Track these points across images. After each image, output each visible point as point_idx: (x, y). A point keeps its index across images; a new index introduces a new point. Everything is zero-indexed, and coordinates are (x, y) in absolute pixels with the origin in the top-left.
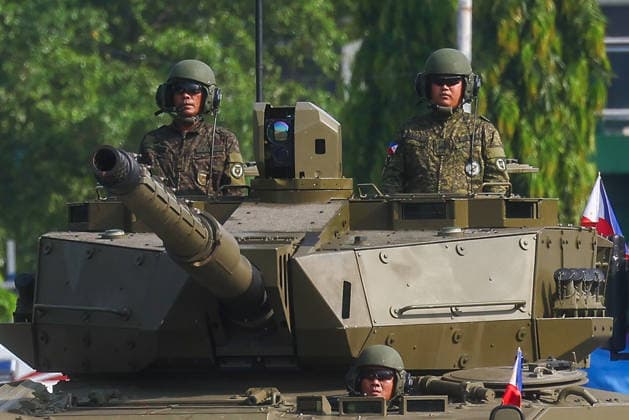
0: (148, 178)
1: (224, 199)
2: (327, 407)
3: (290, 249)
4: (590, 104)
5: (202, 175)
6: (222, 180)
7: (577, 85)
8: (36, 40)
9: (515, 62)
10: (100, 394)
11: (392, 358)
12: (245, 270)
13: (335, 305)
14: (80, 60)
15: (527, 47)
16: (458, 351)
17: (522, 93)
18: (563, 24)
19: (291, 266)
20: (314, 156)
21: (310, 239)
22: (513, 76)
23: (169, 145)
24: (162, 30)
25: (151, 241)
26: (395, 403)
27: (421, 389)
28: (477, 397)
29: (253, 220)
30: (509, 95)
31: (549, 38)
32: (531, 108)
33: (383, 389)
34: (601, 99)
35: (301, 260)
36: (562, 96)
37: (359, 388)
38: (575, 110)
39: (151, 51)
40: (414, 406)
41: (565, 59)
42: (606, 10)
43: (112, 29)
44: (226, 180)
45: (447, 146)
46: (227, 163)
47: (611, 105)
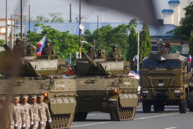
0: (87, 55)
1: (94, 58)
2: (104, 78)
3: (100, 63)
4: (150, 51)
5: (92, 56)
6: (94, 57)
7: (149, 49)
8: (100, 44)
9: (143, 47)
10: (82, 76)
11: (110, 73)
12: (96, 65)
13: (104, 68)
14: (104, 46)
15: (144, 46)
16: (116, 73)
17: (143, 49)
18: (147, 43)
19: (100, 64)
20: (103, 54)
21: (102, 62)
22: (143, 48)
23: (89, 53)
24: (111, 44)
25: (87, 62)
26: (110, 77)
27: (113, 76)
28: (118, 77)
29: (97, 60)
30: (142, 50)
31: (146, 45)
32: (144, 51)
33: (109, 76)
34: (151, 50)
35: (101, 64)
36: (147, 50)
37: (107, 76)
38: (148, 51)
39: (110, 45)
40: (112, 78)
41: (148, 47)
42: (151, 42)
43: (107, 43)
44: (95, 57)
45: (115, 53)
46: (95, 55)
47: (152, 51)
